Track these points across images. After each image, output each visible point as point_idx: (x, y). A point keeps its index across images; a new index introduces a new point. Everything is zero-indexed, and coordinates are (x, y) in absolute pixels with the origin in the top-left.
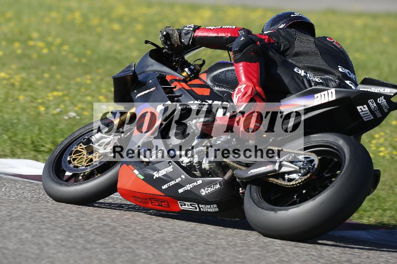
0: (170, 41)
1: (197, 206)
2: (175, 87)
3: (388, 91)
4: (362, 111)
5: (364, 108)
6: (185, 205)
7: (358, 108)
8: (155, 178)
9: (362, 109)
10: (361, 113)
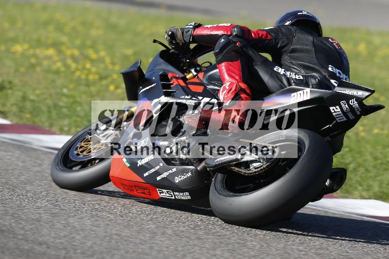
0: (176, 40)
1: (172, 193)
2: (172, 84)
3: (360, 93)
4: (335, 112)
5: (337, 109)
6: (163, 193)
7: (331, 108)
8: (138, 165)
9: (335, 110)
10: (334, 114)
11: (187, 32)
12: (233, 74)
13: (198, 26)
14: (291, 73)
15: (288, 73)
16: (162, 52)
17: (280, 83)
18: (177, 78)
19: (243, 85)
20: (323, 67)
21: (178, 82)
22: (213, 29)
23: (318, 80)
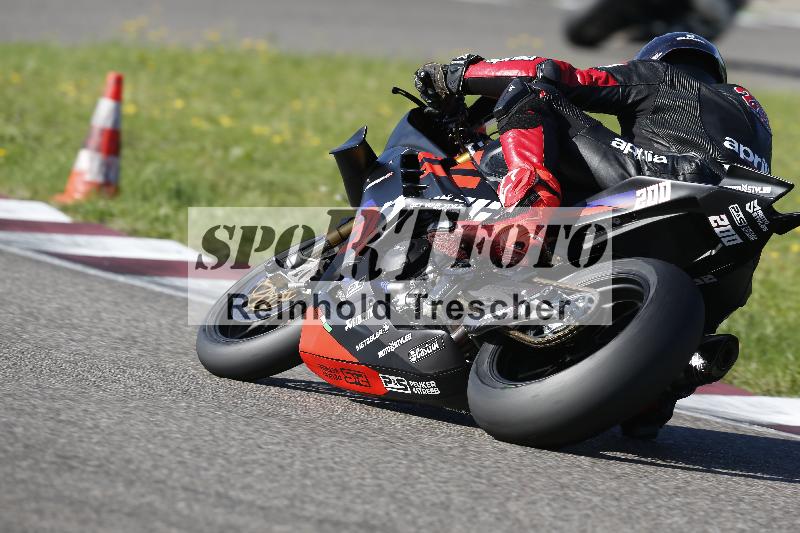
0: (433, 89)
2: (422, 173)
4: (719, 226)
5: (722, 220)
6: (390, 382)
7: (712, 219)
9: (718, 222)
10: (717, 230)
11: (452, 73)
12: (528, 154)
13: (474, 61)
14: (646, 152)
15: (639, 152)
16: (413, 111)
17: (621, 171)
18: (431, 162)
19: (544, 175)
20: (711, 140)
21: (432, 168)
22: (501, 65)
23: (697, 164)
